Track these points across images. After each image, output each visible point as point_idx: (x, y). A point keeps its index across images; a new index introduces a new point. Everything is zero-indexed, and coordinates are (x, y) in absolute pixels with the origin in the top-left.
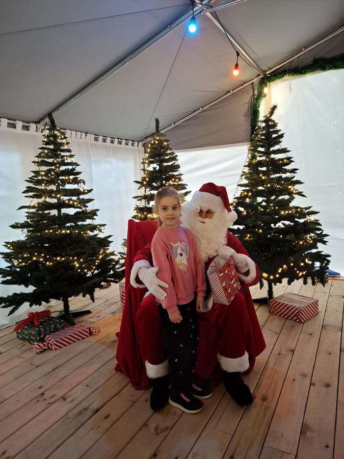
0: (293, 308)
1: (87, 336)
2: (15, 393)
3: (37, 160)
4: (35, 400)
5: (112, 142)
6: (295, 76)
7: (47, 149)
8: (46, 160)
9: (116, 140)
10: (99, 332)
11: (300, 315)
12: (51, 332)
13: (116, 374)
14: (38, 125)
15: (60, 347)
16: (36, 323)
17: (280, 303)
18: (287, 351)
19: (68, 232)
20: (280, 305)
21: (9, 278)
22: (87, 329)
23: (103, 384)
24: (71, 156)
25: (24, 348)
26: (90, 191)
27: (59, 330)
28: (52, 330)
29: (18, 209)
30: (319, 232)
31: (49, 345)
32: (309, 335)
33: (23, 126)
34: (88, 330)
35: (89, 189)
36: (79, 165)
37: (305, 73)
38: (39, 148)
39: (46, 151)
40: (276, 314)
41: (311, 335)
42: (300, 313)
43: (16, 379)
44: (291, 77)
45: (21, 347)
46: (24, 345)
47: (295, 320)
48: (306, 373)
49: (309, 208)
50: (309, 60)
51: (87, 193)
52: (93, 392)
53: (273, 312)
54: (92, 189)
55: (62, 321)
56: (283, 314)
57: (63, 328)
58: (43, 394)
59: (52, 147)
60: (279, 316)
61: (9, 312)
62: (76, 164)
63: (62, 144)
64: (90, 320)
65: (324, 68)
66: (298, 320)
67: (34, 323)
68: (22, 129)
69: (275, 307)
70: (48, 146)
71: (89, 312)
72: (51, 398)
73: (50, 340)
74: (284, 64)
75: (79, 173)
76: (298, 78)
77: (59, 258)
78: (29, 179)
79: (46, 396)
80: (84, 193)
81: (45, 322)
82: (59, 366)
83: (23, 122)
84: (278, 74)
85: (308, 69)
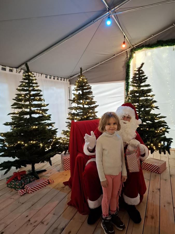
0: (155, 166)
1: (47, 185)
2: (12, 220)
3: (19, 88)
4: (26, 225)
5: (54, 79)
6: (148, 49)
7: (24, 82)
8: (24, 88)
9: (56, 78)
10: (53, 182)
11: (158, 170)
12: (27, 183)
13: (68, 207)
14: (17, 69)
15: (34, 192)
16: (19, 178)
17: (148, 163)
18: (157, 190)
19: (37, 127)
20: (148, 164)
21: (3, 153)
22: (47, 180)
23: (63, 213)
24: (37, 86)
25: (12, 193)
26: (47, 105)
27: (32, 182)
28: (28, 182)
29: (8, 115)
30: (166, 127)
31: (27, 191)
32: (165, 181)
33: (10, 70)
34: (48, 182)
35: (47, 104)
36: (42, 91)
37: (153, 47)
38: (20, 82)
39: (24, 84)
40: (145, 170)
41: (166, 180)
42: (158, 169)
43: (12, 212)
44: (146, 49)
45: (10, 192)
46: (12, 191)
47: (156, 173)
48: (170, 202)
49: (159, 114)
50: (155, 41)
51: (45, 106)
52: (58, 218)
53: (144, 168)
54: (49, 104)
55: (33, 177)
56: (149, 170)
57: (34, 181)
58: (29, 221)
59: (27, 81)
60: (147, 170)
61: (4, 173)
62: (40, 91)
63: (33, 80)
64: (47, 175)
65: (162, 45)
66: (157, 173)
67: (17, 179)
68: (9, 71)
69: (145, 166)
70: (25, 81)
71: (45, 171)
72: (34, 223)
73: (28, 188)
74: (143, 42)
75: (41, 95)
76: (149, 50)
77: (32, 142)
78: (15, 99)
79: (31, 221)
80: (44, 106)
81: (24, 177)
82: (35, 203)
83: (10, 67)
84: (140, 47)
85: (155, 45)
